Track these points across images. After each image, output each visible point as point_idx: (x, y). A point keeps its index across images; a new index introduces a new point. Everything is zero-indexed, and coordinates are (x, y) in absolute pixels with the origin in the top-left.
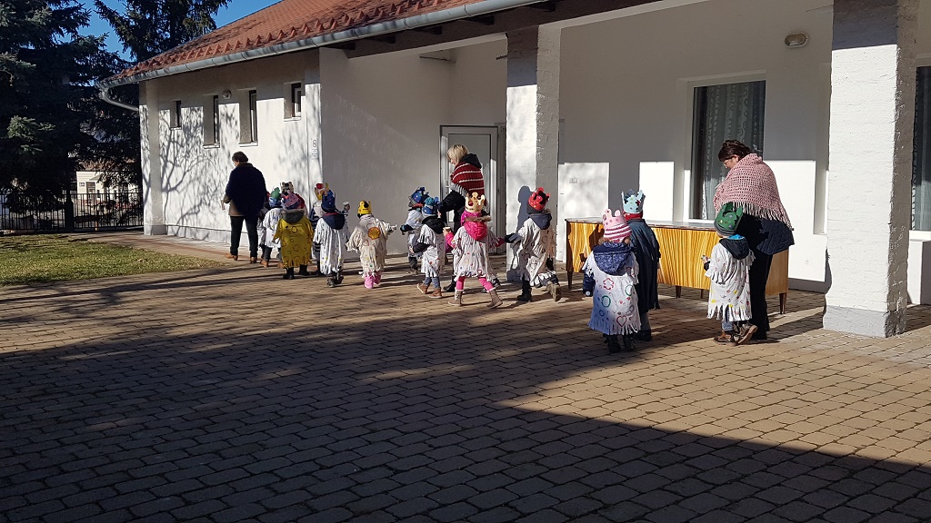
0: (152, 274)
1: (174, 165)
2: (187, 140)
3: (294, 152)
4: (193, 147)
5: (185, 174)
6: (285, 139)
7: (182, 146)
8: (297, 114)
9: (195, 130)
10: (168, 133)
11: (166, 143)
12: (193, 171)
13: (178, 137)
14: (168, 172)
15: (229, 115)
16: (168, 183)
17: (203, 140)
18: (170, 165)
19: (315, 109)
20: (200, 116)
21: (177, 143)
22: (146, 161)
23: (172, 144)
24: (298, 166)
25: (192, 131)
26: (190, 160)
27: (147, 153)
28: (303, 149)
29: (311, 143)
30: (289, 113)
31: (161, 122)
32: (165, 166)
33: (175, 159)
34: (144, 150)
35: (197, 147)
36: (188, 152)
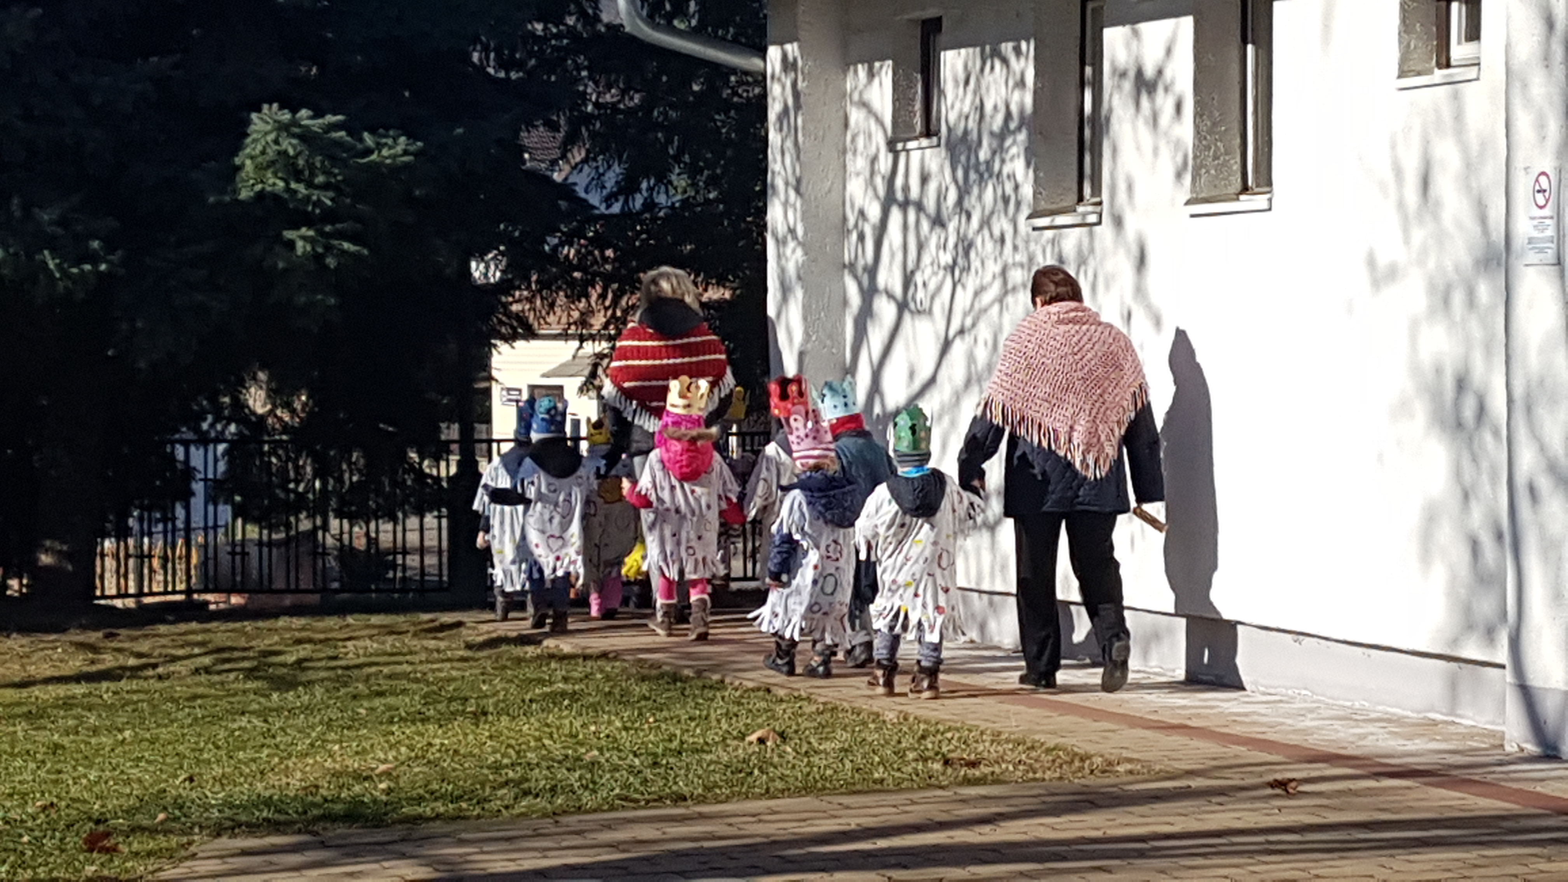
0: (808, 802)
1: (902, 307)
2: (963, 193)
3: (1440, 237)
4: (986, 222)
5: (946, 346)
6: (1398, 172)
7: (938, 222)
8: (1459, 50)
9: (999, 150)
10: (885, 163)
11: (874, 212)
12: (984, 332)
13: (924, 179)
14: (877, 337)
15: (1149, 72)
16: (875, 388)
17: (1027, 191)
18: (885, 310)
19: (1550, 23)
20: (1021, 84)
21: (920, 207)
22: (785, 290)
23: (896, 215)
24: (1458, 298)
25: (984, 154)
26: (972, 282)
27: (794, 256)
28: (1483, 220)
29: (1523, 186)
30: (1424, 48)
31: (856, 116)
32: (866, 313)
33: (908, 280)
34: (781, 242)
35: (1001, 224)
36: (966, 247)
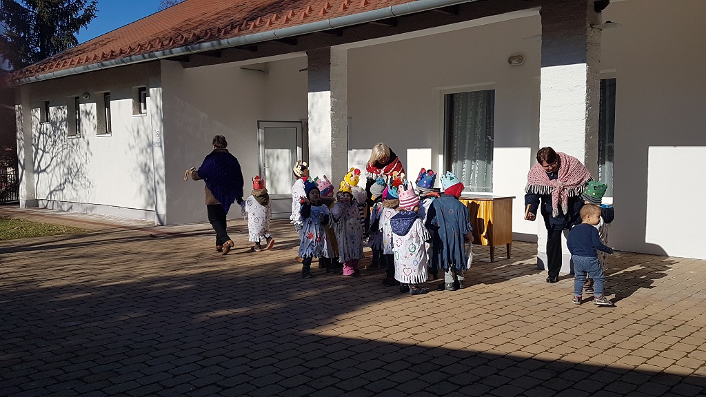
0: (26, 239)
1: (43, 151)
2: (54, 132)
3: (141, 141)
4: (59, 137)
5: (52, 158)
6: (133, 131)
7: (50, 137)
8: (143, 111)
9: (61, 124)
10: (39, 126)
11: (37, 135)
12: (59, 156)
13: (47, 129)
14: (39, 157)
15: (88, 111)
16: (39, 166)
17: (67, 132)
18: (40, 152)
19: (157, 107)
20: (64, 113)
21: (46, 134)
22: (21, 149)
23: (42, 136)
24: (144, 151)
25: (58, 125)
26: (56, 148)
27: (22, 143)
28: (148, 139)
29: (154, 133)
30: (137, 110)
31: (33, 118)
32: (37, 153)
33: (44, 147)
34: (19, 140)
35: (62, 137)
36: (55, 141)
